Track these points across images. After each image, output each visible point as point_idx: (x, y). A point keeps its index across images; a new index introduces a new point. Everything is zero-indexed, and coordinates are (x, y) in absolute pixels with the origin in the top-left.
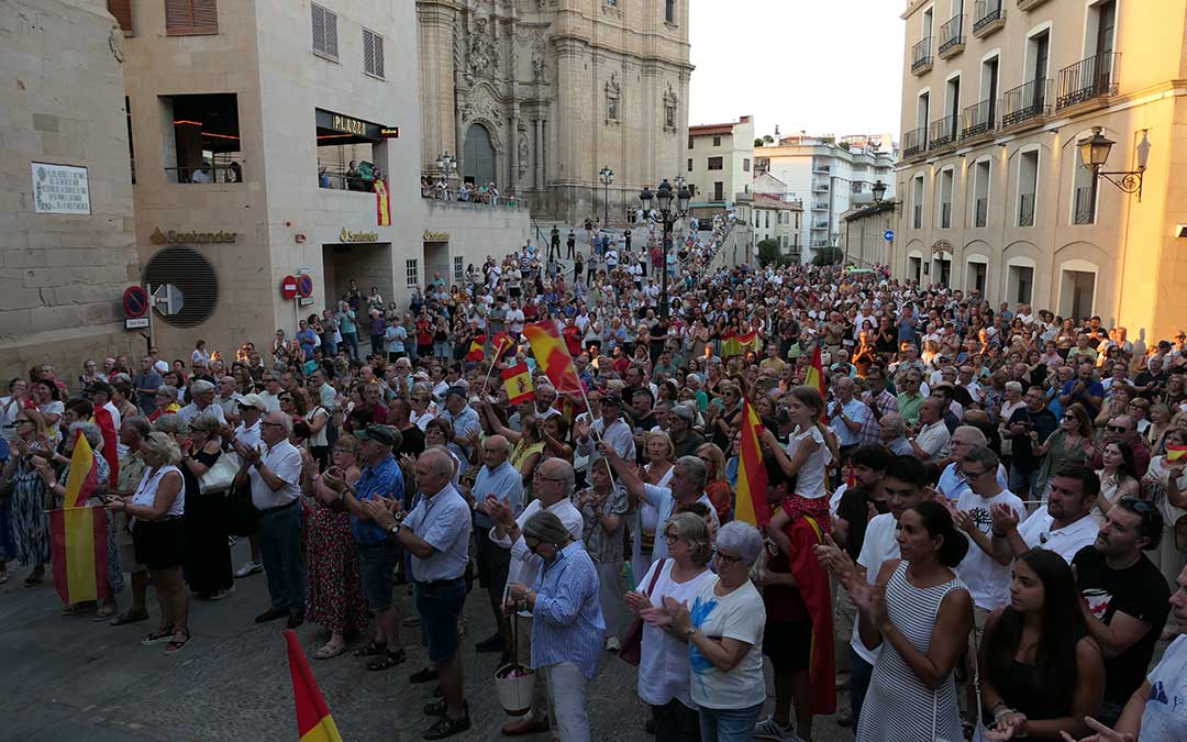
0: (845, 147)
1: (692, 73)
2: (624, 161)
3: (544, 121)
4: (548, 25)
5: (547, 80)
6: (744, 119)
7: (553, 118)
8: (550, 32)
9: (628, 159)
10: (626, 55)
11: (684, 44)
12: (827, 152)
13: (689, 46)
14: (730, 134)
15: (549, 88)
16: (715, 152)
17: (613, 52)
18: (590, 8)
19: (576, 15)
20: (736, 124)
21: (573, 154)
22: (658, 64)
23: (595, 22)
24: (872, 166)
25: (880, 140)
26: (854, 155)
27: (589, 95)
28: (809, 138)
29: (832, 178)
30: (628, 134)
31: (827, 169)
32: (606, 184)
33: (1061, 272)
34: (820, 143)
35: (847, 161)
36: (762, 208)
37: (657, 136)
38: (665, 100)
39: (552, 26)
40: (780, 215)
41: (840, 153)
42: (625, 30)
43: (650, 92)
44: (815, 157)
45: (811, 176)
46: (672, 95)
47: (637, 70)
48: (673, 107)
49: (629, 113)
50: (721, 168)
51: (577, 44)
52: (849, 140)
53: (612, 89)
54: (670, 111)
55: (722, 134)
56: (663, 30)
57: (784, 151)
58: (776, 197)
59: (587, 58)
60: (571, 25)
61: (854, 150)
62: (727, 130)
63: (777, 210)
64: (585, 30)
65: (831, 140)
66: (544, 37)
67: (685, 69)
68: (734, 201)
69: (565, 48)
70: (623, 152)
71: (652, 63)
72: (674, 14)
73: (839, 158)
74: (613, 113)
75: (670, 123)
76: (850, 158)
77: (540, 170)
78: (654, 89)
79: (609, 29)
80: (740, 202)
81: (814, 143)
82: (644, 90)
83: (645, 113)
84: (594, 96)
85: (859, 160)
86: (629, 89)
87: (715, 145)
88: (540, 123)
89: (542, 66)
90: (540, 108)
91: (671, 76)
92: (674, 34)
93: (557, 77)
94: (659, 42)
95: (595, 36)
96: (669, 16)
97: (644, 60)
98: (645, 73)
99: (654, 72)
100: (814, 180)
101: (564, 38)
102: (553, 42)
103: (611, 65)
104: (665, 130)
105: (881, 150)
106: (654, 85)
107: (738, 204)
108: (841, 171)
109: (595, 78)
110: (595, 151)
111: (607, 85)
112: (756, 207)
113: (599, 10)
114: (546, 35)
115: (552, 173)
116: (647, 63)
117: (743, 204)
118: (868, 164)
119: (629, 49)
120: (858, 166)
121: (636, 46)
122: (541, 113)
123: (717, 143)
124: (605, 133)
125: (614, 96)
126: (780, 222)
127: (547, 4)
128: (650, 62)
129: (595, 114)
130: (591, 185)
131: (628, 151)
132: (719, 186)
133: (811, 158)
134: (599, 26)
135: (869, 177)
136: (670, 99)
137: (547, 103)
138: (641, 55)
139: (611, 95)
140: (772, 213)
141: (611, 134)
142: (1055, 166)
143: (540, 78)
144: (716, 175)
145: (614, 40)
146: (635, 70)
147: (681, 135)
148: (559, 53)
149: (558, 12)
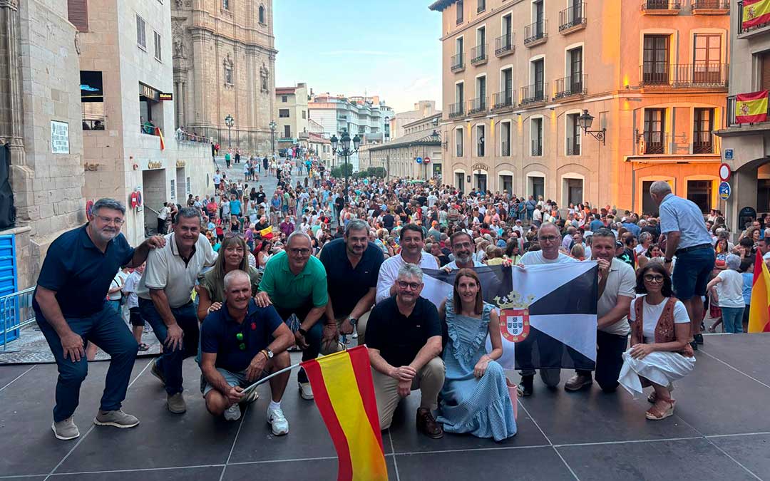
0: (354, 104)
1: (276, 55)
2: (237, 112)
3: (183, 83)
4: (184, 19)
5: (185, 55)
6: (301, 85)
7: (190, 82)
8: (187, 24)
9: (239, 110)
10: (237, 42)
11: (271, 37)
12: (345, 107)
13: (274, 37)
14: (294, 94)
15: (186, 62)
16: (284, 106)
17: (228, 40)
18: (213, 9)
19: (206, 14)
20: (296, 88)
21: (206, 107)
22: (256, 49)
23: (216, 19)
24: (370, 116)
25: (372, 100)
26: (359, 109)
27: (213, 67)
28: (332, 98)
29: (349, 124)
30: (239, 93)
31: (345, 117)
32: (230, 126)
33: (562, 180)
34: (339, 102)
35: (356, 113)
36: (314, 142)
37: (257, 95)
38: (261, 72)
39: (187, 20)
40: (324, 147)
41: (352, 108)
42: (234, 26)
43: (252, 67)
44: (338, 110)
45: (336, 122)
46: (265, 69)
47: (243, 52)
48: (266, 75)
49: (239, 80)
50: (288, 116)
51: (206, 33)
52: (356, 100)
53: (228, 63)
54: (264, 79)
55: (288, 94)
56: (258, 27)
57: (317, 106)
58: (318, 136)
59: (212, 43)
60: (203, 20)
61: (359, 106)
62: (291, 92)
63: (322, 143)
64: (210, 24)
65: (344, 100)
66: (182, 27)
67: (272, 52)
68: (298, 137)
69: (198, 35)
70: (236, 106)
71: (252, 48)
72: (264, 17)
73: (352, 111)
74: (229, 79)
75: (265, 87)
76: (357, 111)
77: (181, 116)
78: (254, 66)
79: (225, 24)
80: (302, 139)
81: (335, 101)
82: (248, 64)
83: (249, 81)
84: (217, 68)
85: (362, 112)
86: (238, 64)
87: (283, 101)
88: (181, 84)
89: (181, 46)
90: (181, 74)
91: (264, 57)
92: (265, 30)
93: (193, 54)
94: (256, 35)
95: (216, 28)
96: (261, 19)
97: (247, 45)
98: (248, 53)
99: (254, 54)
100: (338, 124)
101: (198, 29)
102: (189, 31)
103: (227, 48)
104: (261, 91)
105: (373, 106)
106: (254, 62)
107: (301, 140)
108: (353, 119)
109: (217, 55)
110: (218, 105)
111: (225, 61)
112: (311, 142)
113: (219, 11)
114: (183, 26)
115: (191, 119)
116: (249, 48)
117: (303, 140)
118: (367, 115)
119: (238, 38)
120: (362, 116)
121: (241, 36)
122: (181, 78)
123: (285, 100)
124: (224, 92)
125: (229, 68)
126: (324, 152)
127: (184, 5)
128: (251, 47)
129: (218, 80)
130: (217, 127)
131: (240, 105)
132: (287, 128)
133: (335, 111)
134: (220, 23)
135: (368, 122)
136: (264, 71)
137: (185, 71)
138: (245, 42)
139: (227, 67)
140: (319, 145)
141: (228, 93)
142: (554, 126)
143: (180, 54)
144: (285, 121)
145: (228, 32)
146: (242, 52)
147: (271, 95)
148: (194, 39)
149: (193, 11)
